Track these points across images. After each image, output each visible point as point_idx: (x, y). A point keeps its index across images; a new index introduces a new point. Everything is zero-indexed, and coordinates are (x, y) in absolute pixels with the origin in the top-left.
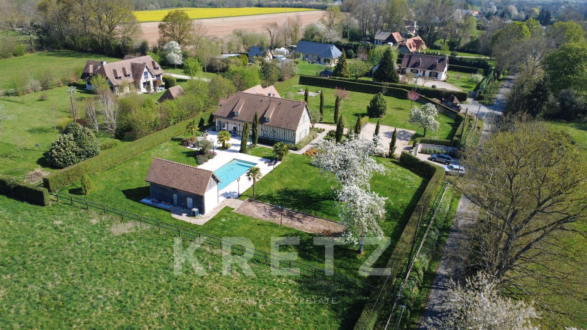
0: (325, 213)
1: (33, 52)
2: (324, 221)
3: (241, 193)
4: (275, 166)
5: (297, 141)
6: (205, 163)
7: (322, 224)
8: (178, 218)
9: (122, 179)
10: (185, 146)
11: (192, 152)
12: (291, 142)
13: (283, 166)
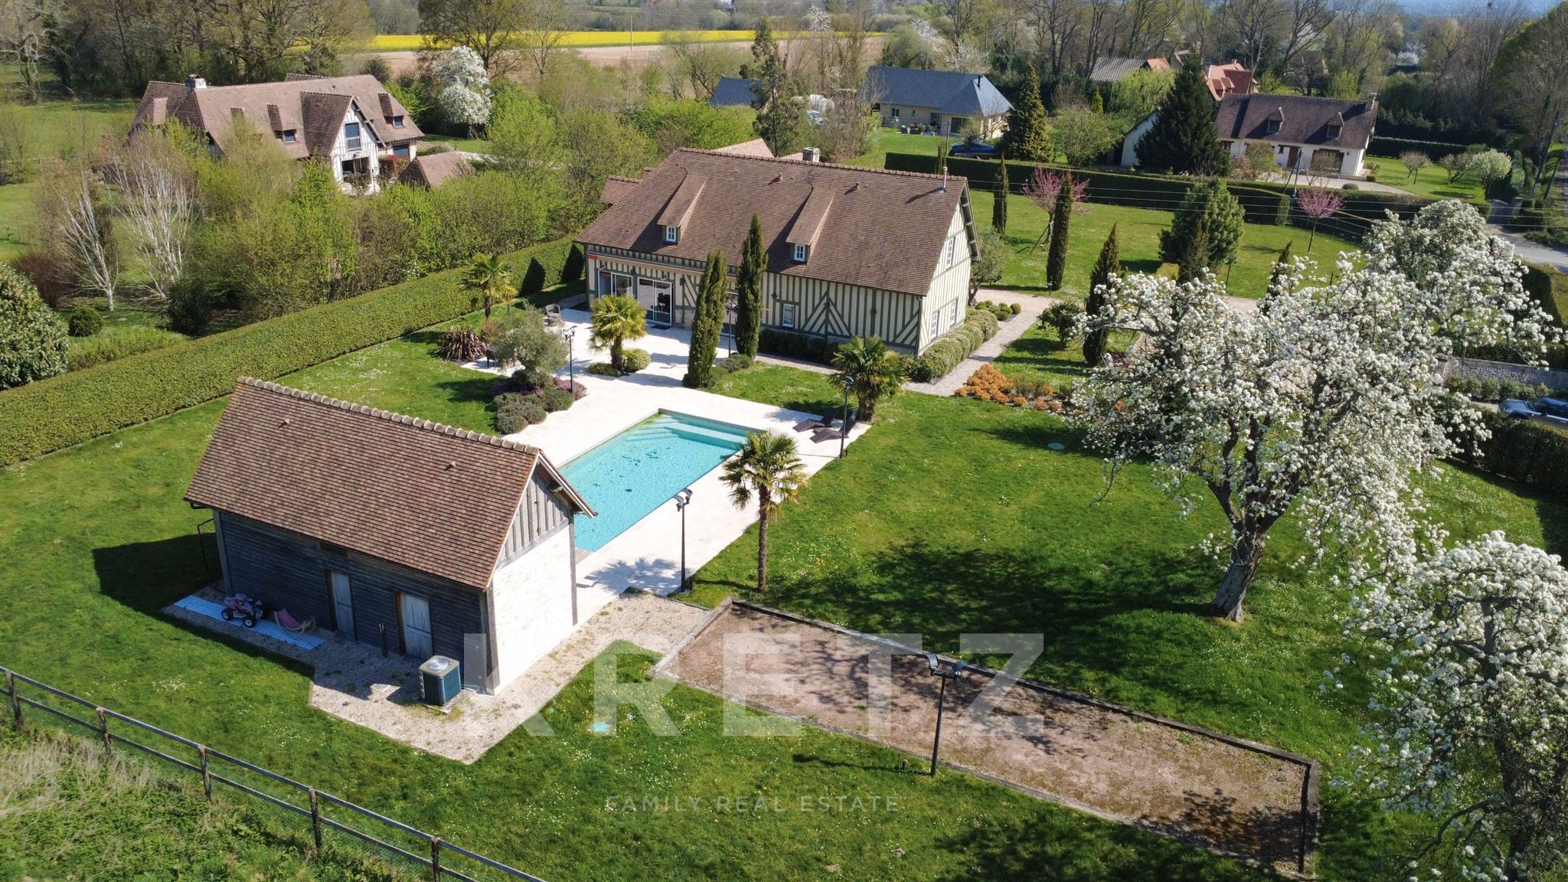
0: (1154, 683)
1: (34, 103)
2: (1166, 733)
3: (694, 565)
4: (847, 442)
5: (925, 342)
6: (530, 428)
7: (1161, 755)
8: (343, 715)
9: (123, 494)
10: (453, 358)
11: (482, 381)
12: (902, 345)
13: (884, 442)
